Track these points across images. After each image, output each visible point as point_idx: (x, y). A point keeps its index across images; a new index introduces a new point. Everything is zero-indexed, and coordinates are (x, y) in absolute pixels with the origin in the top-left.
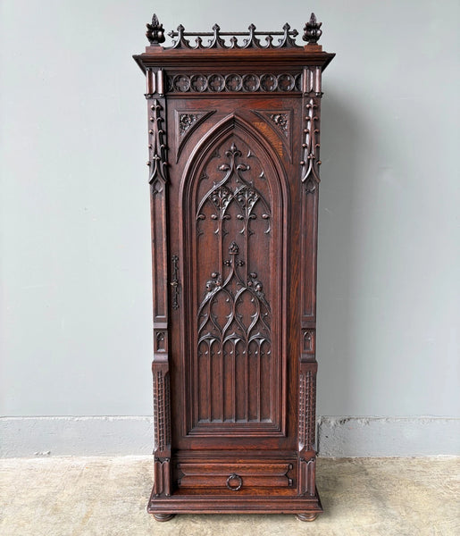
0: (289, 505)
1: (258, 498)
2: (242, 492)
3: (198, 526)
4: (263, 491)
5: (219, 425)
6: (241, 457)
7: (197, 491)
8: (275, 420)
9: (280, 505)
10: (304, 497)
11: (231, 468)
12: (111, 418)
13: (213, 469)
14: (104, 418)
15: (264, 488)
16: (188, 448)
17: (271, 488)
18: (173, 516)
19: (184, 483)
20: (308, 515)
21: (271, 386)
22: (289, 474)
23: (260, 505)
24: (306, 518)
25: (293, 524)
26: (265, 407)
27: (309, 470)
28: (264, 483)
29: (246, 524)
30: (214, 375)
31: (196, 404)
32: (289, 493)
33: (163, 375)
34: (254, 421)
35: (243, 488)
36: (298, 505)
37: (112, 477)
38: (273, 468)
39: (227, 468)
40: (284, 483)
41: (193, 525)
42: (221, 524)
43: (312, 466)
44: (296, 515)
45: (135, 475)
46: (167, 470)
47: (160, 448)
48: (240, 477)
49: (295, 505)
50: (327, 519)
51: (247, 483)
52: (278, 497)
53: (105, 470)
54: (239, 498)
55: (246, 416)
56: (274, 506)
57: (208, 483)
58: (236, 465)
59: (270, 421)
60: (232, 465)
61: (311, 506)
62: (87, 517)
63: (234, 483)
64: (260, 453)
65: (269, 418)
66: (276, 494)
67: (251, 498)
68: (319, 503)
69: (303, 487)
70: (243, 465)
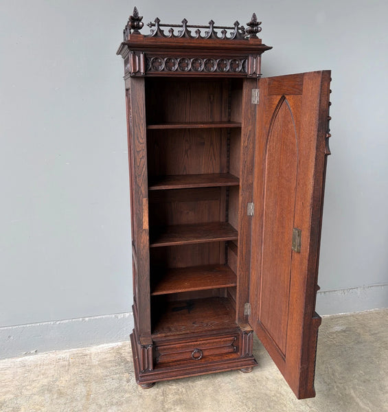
0: (236, 364)
1: (214, 362)
2: (203, 360)
4: (217, 358)
6: (201, 336)
7: (171, 364)
9: (230, 365)
10: (245, 357)
11: (194, 345)
12: (87, 319)
13: (182, 347)
14: (81, 319)
15: (216, 355)
17: (221, 355)
18: (154, 384)
20: (247, 369)
22: (234, 344)
23: (216, 366)
24: (247, 371)
25: (239, 376)
27: (249, 339)
28: (217, 352)
29: (207, 381)
32: (234, 356)
35: (203, 357)
36: (241, 363)
37: (95, 362)
38: (224, 341)
39: (192, 345)
40: (231, 350)
41: (170, 387)
42: (190, 384)
43: (251, 336)
44: (240, 370)
48: (201, 350)
49: (239, 363)
50: (259, 369)
51: (206, 353)
52: (227, 360)
53: (87, 358)
54: (202, 364)
56: (226, 366)
57: (179, 357)
58: (198, 343)
60: (195, 343)
61: (250, 362)
62: (88, 395)
63: (196, 355)
64: (215, 332)
66: (226, 358)
67: (211, 363)
68: (254, 360)
69: (245, 351)
70: (203, 342)
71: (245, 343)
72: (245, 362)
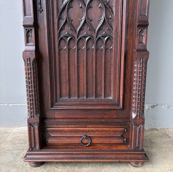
0: (124, 156)
1: (103, 151)
2: (91, 147)
3: (59, 170)
4: (105, 147)
5: (75, 101)
6: (90, 123)
7: (59, 146)
8: (114, 97)
9: (118, 156)
10: (134, 151)
11: (83, 131)
12: (11, 105)
13: (71, 131)
14: (6, 105)
15: (106, 144)
16: (53, 117)
17: (111, 145)
18: (42, 163)
19: (50, 141)
20: (137, 163)
21: (112, 73)
22: (124, 135)
23: (104, 156)
24: (136, 165)
26: (108, 88)
27: (140, 132)
28: (106, 141)
30: (71, 64)
31: (58, 85)
32: (124, 147)
33: (31, 61)
34: (100, 98)
35: (91, 144)
36: (131, 156)
38: (113, 131)
39: (80, 130)
40: (121, 141)
41: (56, 169)
43: (142, 129)
44: (129, 162)
45: (24, 138)
46: (37, 132)
47: (31, 116)
48: (89, 137)
49: (128, 156)
50: (150, 166)
51: (95, 141)
52: (116, 151)
54: (89, 151)
55: (94, 94)
56: (114, 156)
57: (67, 141)
58: (87, 129)
59: (111, 98)
60: (84, 129)
61: (140, 156)
63: (85, 141)
64: (104, 120)
65: (110, 96)
66: (114, 148)
67: (97, 151)
68: (145, 154)
69: (135, 144)
70: (92, 129)
71: (135, 135)
72: (134, 156)
